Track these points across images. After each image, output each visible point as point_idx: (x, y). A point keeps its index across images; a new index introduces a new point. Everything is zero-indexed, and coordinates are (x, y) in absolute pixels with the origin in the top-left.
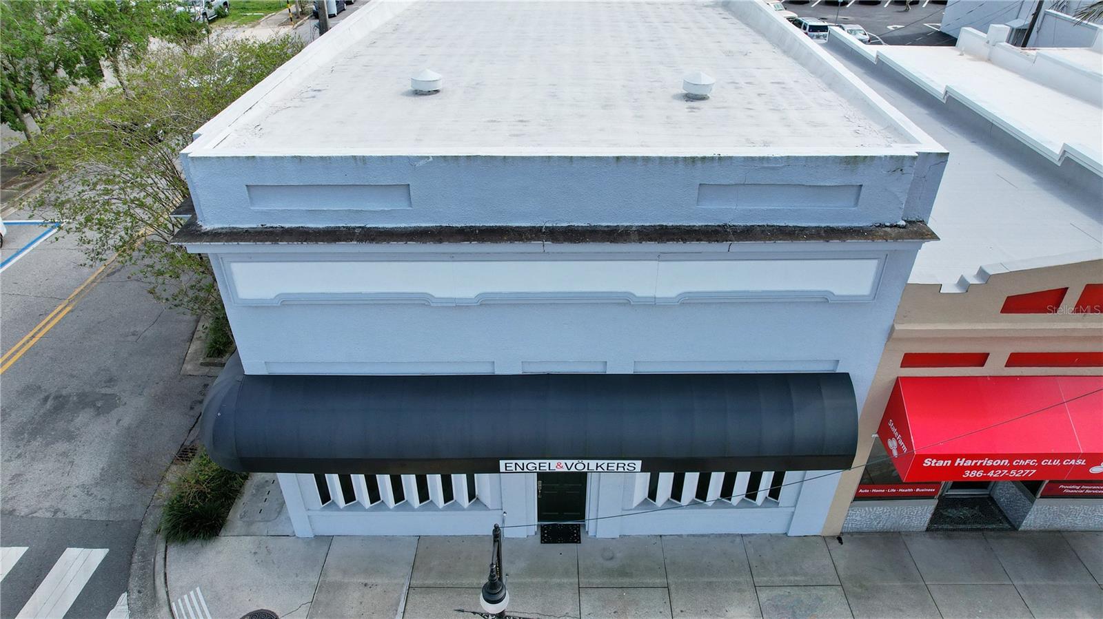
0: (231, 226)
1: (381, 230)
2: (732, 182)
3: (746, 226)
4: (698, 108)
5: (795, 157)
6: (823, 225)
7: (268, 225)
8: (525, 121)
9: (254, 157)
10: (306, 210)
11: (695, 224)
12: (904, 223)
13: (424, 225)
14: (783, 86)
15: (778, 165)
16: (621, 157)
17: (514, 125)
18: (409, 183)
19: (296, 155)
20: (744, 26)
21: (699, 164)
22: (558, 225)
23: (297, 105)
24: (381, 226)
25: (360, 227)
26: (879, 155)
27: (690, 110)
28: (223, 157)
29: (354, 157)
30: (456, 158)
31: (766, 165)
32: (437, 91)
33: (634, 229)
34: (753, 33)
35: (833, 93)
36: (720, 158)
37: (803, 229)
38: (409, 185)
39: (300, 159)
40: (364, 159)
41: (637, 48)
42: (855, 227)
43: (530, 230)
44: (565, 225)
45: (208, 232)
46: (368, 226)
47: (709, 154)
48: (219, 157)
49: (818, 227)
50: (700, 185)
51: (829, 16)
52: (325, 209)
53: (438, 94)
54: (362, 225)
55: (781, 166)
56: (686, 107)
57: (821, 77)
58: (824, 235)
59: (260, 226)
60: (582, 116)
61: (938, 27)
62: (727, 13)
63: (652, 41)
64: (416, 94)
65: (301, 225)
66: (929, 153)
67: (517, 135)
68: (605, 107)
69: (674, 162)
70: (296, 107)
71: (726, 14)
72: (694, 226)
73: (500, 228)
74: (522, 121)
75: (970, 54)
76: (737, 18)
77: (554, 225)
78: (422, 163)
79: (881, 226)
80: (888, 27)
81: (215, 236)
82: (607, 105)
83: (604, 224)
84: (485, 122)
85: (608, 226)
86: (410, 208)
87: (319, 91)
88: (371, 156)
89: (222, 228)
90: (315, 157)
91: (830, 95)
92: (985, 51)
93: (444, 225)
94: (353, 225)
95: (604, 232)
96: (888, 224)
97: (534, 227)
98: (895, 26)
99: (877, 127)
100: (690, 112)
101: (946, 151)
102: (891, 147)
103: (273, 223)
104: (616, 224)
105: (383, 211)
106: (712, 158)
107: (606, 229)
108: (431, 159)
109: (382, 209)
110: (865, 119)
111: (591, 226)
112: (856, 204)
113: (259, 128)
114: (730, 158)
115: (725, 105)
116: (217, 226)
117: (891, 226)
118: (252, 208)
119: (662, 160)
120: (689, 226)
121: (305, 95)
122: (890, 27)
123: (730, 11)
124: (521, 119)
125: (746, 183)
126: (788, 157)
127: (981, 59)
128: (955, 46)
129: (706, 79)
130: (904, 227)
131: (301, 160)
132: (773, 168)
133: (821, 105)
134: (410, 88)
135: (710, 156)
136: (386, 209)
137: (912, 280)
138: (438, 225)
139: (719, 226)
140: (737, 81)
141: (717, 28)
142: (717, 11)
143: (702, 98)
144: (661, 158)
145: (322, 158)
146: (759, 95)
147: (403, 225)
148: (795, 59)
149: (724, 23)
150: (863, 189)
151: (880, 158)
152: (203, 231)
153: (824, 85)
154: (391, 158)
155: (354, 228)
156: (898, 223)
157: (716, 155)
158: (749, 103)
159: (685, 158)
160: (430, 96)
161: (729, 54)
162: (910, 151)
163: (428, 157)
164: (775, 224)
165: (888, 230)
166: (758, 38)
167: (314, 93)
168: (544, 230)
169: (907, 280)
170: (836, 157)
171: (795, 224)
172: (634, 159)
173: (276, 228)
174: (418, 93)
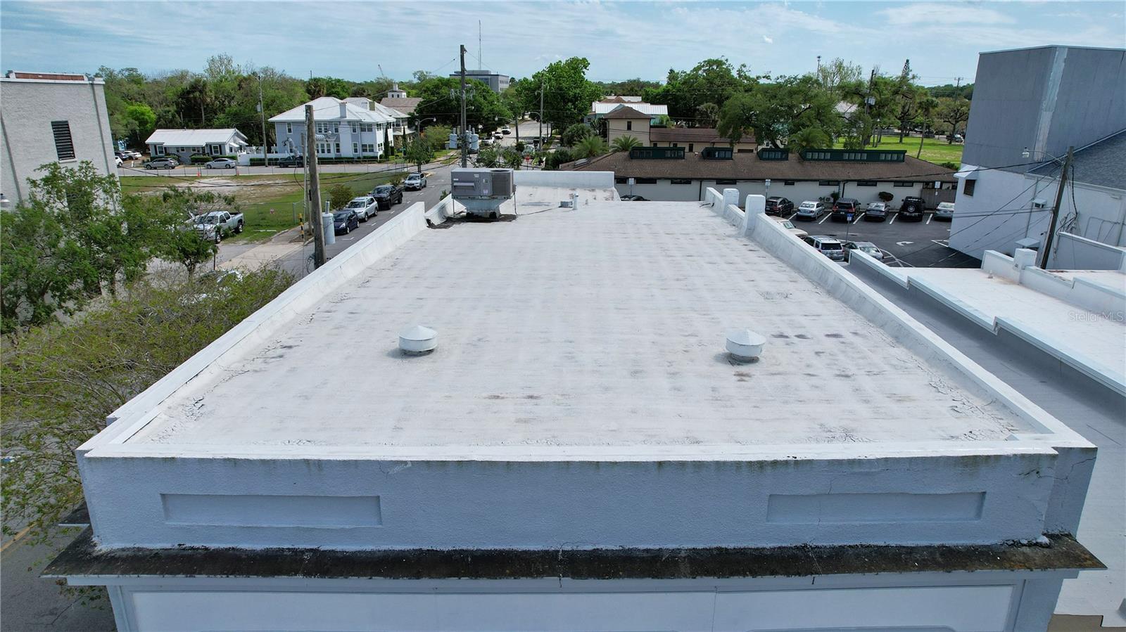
0: (137, 546)
1: (339, 555)
2: (813, 492)
3: (833, 548)
4: (747, 375)
5: (895, 458)
6: (936, 543)
7: (188, 545)
8: (536, 398)
9: (173, 458)
10: (240, 527)
11: (765, 546)
12: (1045, 540)
13: (398, 547)
14: (841, 340)
15: (873, 470)
16: (664, 462)
17: (522, 404)
18: (379, 494)
19: (230, 457)
20: (774, 260)
21: (769, 470)
22: (580, 548)
23: (257, 369)
24: (339, 548)
25: (311, 550)
26: (1006, 454)
27: (738, 378)
28: (132, 458)
29: (307, 462)
30: (443, 464)
31: (857, 470)
32: (430, 351)
33: (683, 554)
34: (788, 269)
35: (903, 349)
36: (797, 463)
37: (911, 550)
38: (379, 497)
39: (235, 462)
40: (319, 464)
41: (662, 289)
42: (980, 546)
43: (542, 557)
44: (589, 548)
45: (102, 555)
46: (323, 548)
47: (781, 457)
48: (126, 458)
49: (930, 547)
50: (770, 496)
51: (838, 233)
52: (265, 526)
53: (431, 355)
54: (315, 547)
55: (876, 470)
56: (734, 373)
57: (882, 326)
58: (940, 560)
59: (176, 546)
60: (607, 389)
61: (947, 244)
62: (753, 244)
63: (678, 280)
64: (405, 354)
65: (231, 546)
66: (1071, 448)
67: (526, 421)
68: (635, 373)
69: (735, 468)
70: (256, 371)
71: (752, 246)
72: (764, 549)
73: (501, 552)
74: (531, 397)
75: (999, 277)
76: (765, 250)
77: (575, 548)
78: (397, 469)
79: (1017, 544)
80: (898, 243)
81: (111, 563)
82: (636, 372)
83: (642, 547)
84: (485, 398)
85: (647, 551)
86: (380, 526)
87: (290, 347)
88: (330, 460)
89: (123, 550)
90: (254, 460)
91: (899, 352)
92: (1015, 274)
93: (425, 548)
94: (302, 546)
95: (643, 559)
96: (1025, 542)
97: (547, 552)
98: (904, 242)
99: (978, 402)
100: (739, 381)
101: (1094, 446)
102: (1016, 439)
103: (194, 542)
104: (657, 547)
105: (343, 530)
106: (786, 462)
107: (645, 555)
108: (409, 465)
109: (342, 527)
110: (957, 388)
111: (624, 550)
112: (979, 515)
113: (199, 405)
114: (810, 462)
115: (780, 369)
116: (117, 545)
117: (1030, 545)
118: (167, 523)
119: (719, 466)
120: (758, 549)
121: (271, 354)
122: (899, 243)
123: (755, 240)
124: (531, 393)
125: (832, 492)
126: (886, 459)
127: (1012, 282)
128: (980, 268)
129: (755, 339)
130: (1048, 546)
131: (235, 464)
132: (867, 474)
133: (894, 366)
134: (396, 345)
135: (782, 459)
136: (347, 527)
137: (1060, 609)
138: (417, 548)
139: (797, 548)
140: (786, 334)
141: (747, 263)
142: (741, 241)
143: (752, 360)
144: (717, 462)
145: (263, 462)
146: (817, 353)
147: (369, 547)
148: (844, 302)
149: (752, 256)
150: (987, 496)
151: (1007, 457)
152: (94, 554)
153: (890, 339)
154: (356, 463)
155: (303, 552)
156: (1039, 541)
157: (791, 458)
158: (808, 366)
159: (750, 462)
160: (421, 358)
161: (767, 296)
162: (1044, 447)
163: (406, 462)
164: (872, 543)
165: (1027, 550)
166: (795, 275)
167: (284, 350)
168: (560, 557)
169: (1054, 610)
170: (949, 458)
171: (899, 543)
172: (682, 464)
173: (198, 549)
174: (406, 353)
